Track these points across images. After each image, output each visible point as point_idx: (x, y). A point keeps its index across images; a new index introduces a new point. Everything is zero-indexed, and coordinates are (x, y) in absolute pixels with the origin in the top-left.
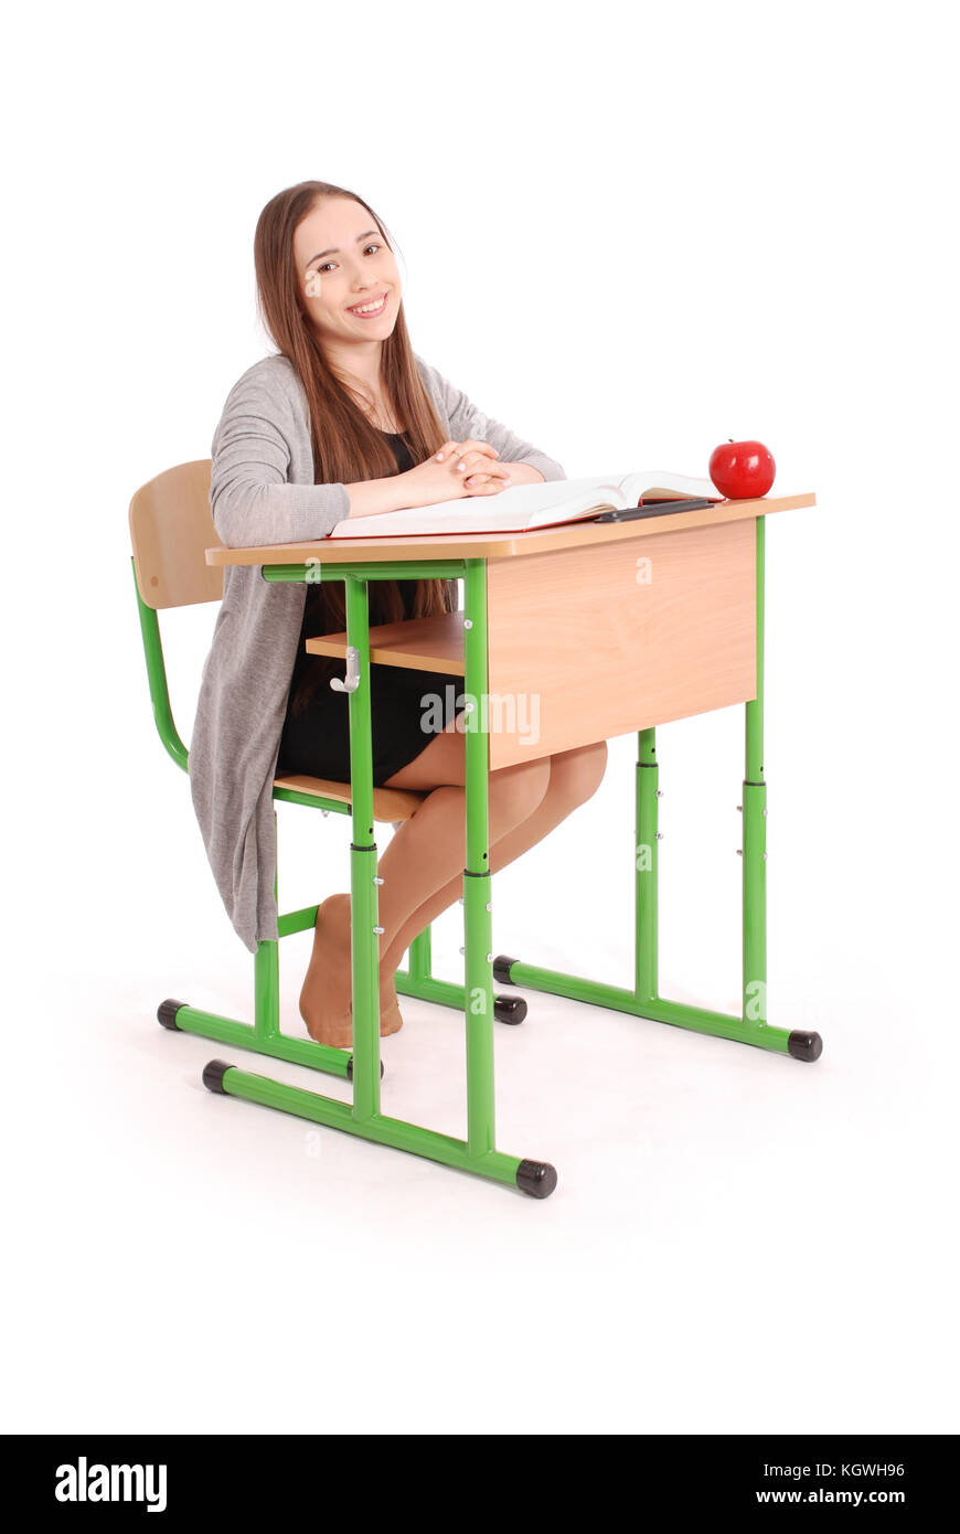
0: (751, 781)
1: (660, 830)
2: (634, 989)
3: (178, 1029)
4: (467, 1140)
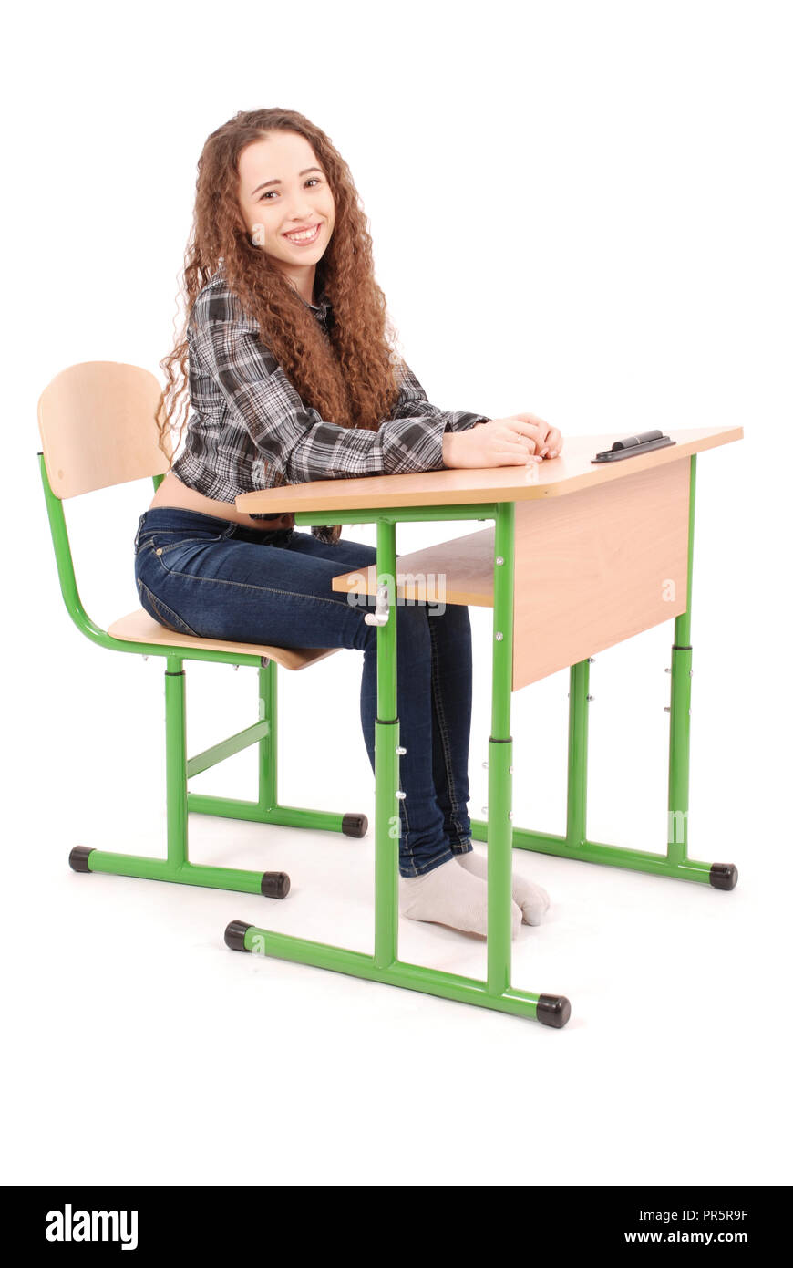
0: (680, 645)
1: (591, 692)
2: (565, 835)
3: (90, 871)
4: (486, 980)
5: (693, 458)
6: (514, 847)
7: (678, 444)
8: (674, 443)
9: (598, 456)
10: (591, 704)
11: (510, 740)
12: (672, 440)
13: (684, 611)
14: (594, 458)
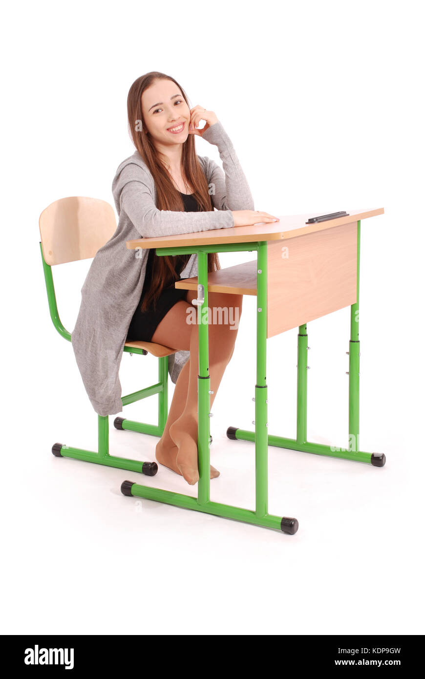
0: (353, 340)
2: (296, 439)
3: (62, 456)
4: (255, 510)
5: (359, 222)
6: (269, 445)
7: (350, 215)
8: (348, 215)
9: (309, 220)
10: (308, 371)
11: (266, 387)
12: (347, 213)
13: (356, 302)
14: (307, 221)
